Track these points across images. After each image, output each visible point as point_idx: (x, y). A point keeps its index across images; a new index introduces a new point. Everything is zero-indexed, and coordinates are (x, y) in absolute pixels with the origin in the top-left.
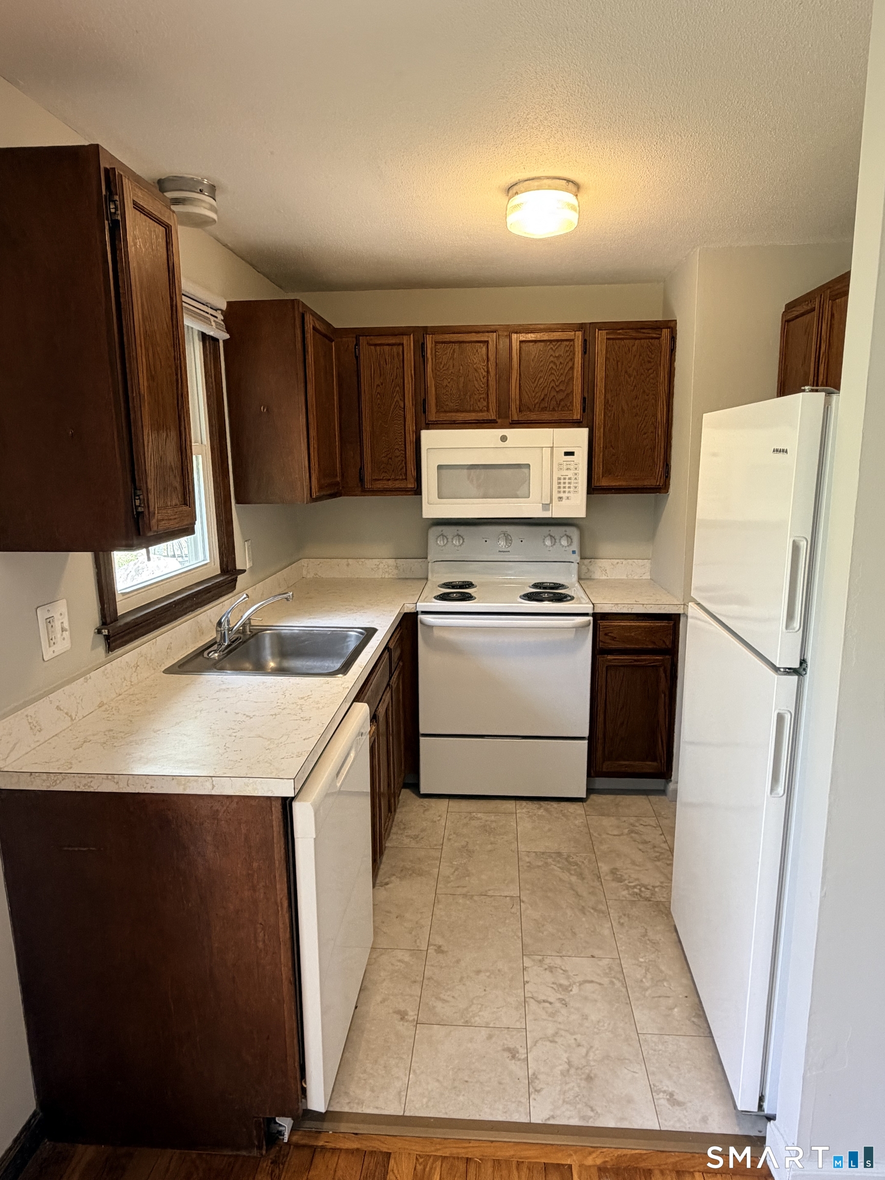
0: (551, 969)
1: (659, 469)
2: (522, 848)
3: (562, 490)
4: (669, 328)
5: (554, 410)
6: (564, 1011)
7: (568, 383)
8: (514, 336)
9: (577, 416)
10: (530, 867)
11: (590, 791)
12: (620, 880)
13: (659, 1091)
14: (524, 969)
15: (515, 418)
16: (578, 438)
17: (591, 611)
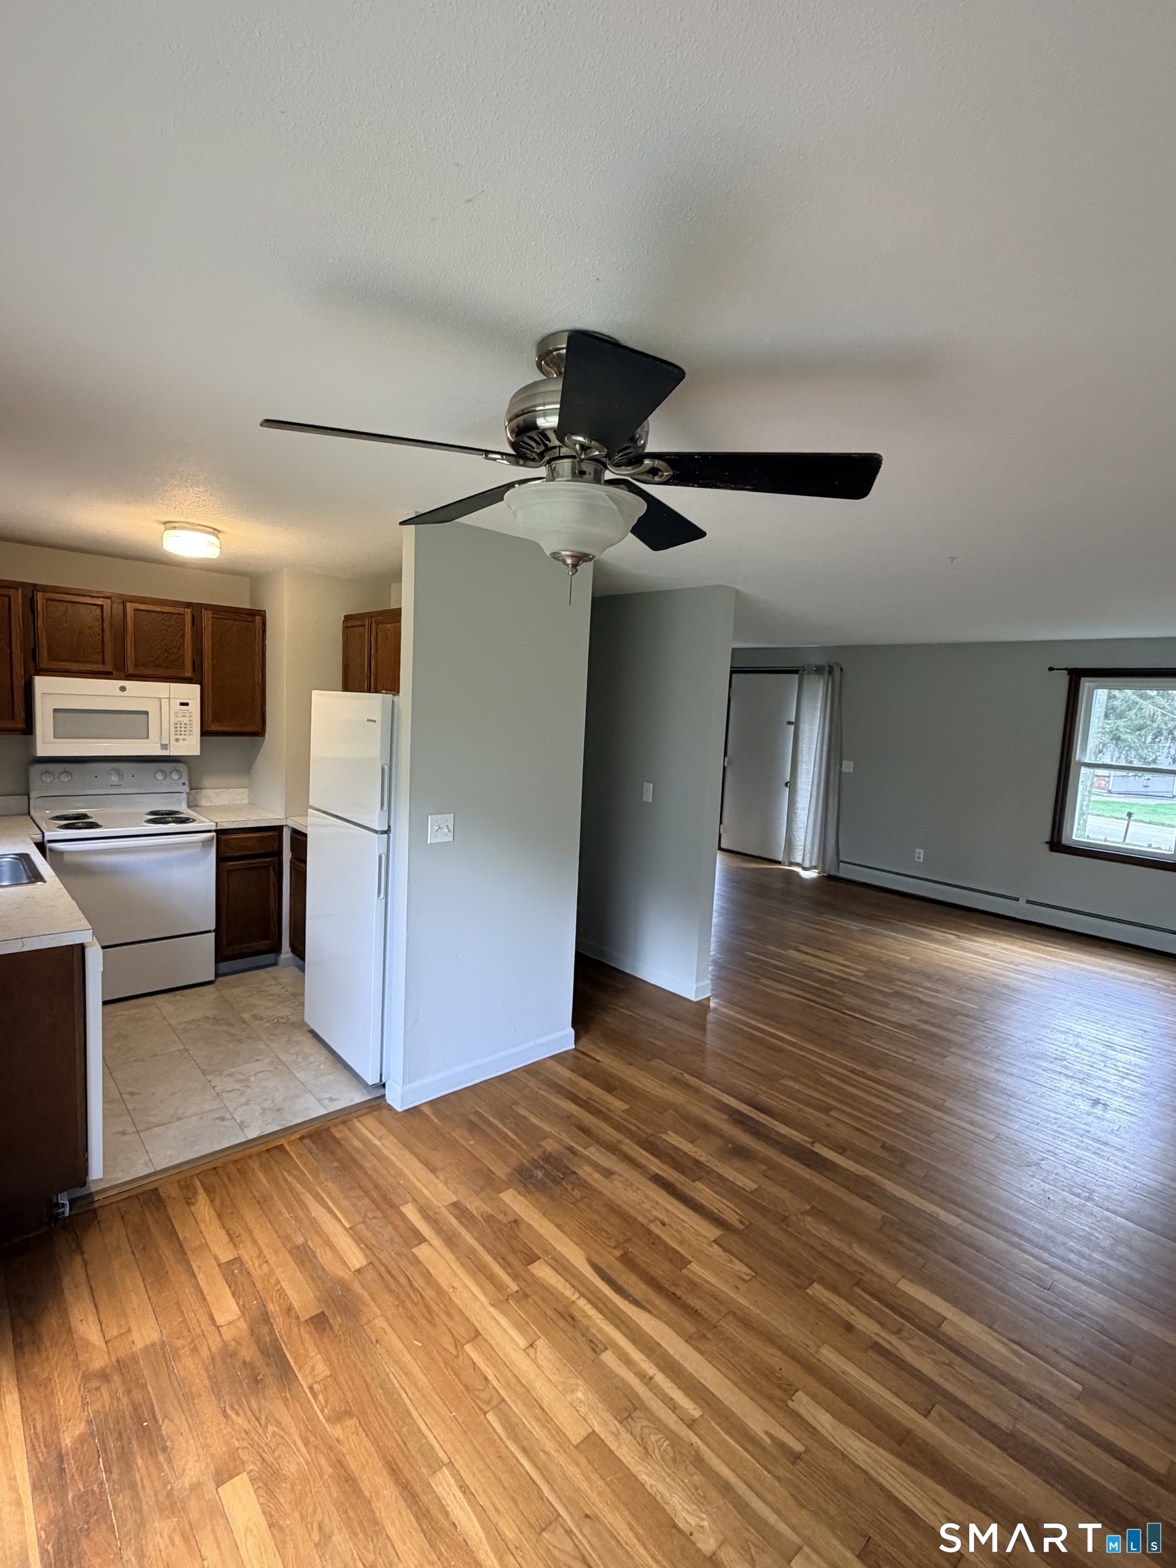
1: (259, 718)
3: (179, 733)
4: (259, 615)
5: (167, 668)
7: (179, 648)
8: (129, 605)
9: (189, 674)
11: (217, 973)
15: (131, 671)
16: (192, 692)
17: (214, 828)
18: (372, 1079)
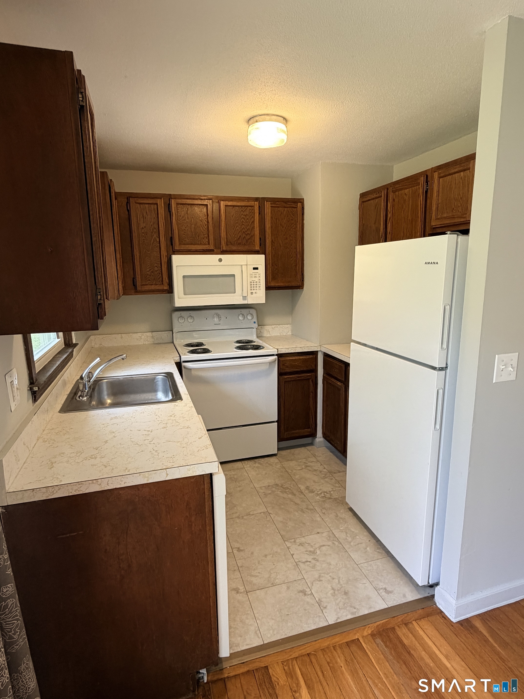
0: (301, 544)
1: (299, 276)
2: (256, 485)
3: (252, 288)
4: (300, 202)
5: (245, 244)
6: (318, 564)
7: (252, 230)
8: (222, 203)
9: (257, 248)
10: (266, 495)
11: (279, 449)
12: (312, 492)
13: (380, 589)
14: (288, 548)
15: (224, 249)
16: (259, 260)
17: (277, 353)
18: (421, 581)
